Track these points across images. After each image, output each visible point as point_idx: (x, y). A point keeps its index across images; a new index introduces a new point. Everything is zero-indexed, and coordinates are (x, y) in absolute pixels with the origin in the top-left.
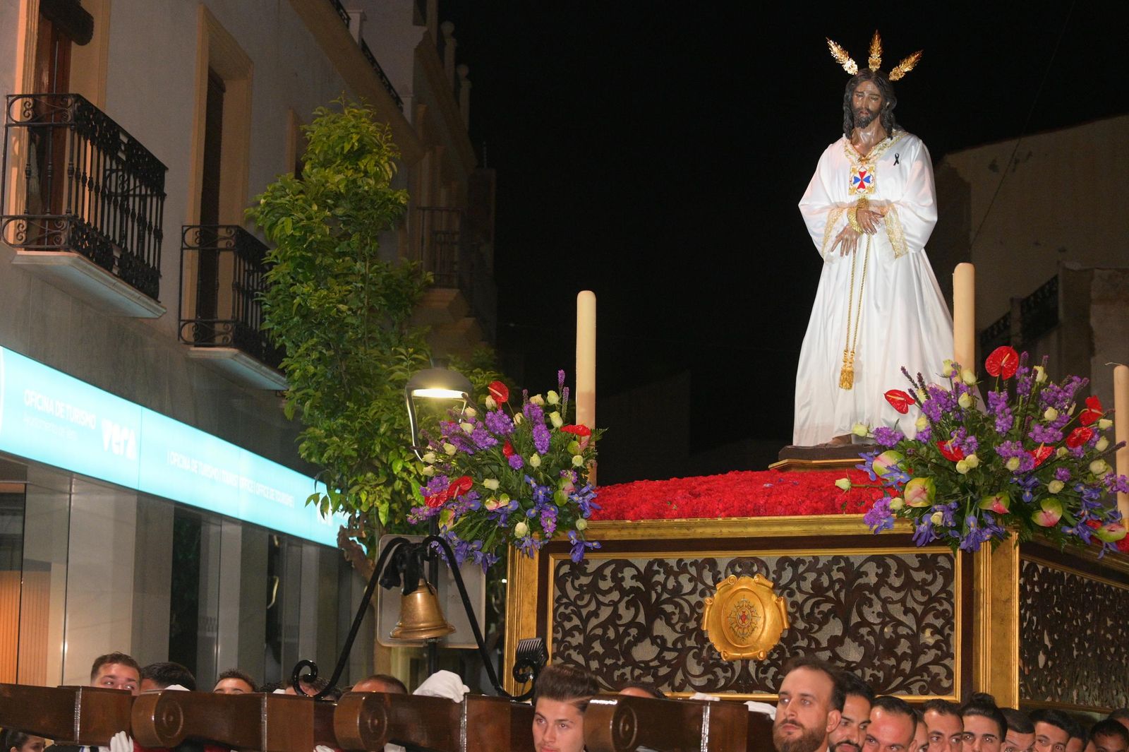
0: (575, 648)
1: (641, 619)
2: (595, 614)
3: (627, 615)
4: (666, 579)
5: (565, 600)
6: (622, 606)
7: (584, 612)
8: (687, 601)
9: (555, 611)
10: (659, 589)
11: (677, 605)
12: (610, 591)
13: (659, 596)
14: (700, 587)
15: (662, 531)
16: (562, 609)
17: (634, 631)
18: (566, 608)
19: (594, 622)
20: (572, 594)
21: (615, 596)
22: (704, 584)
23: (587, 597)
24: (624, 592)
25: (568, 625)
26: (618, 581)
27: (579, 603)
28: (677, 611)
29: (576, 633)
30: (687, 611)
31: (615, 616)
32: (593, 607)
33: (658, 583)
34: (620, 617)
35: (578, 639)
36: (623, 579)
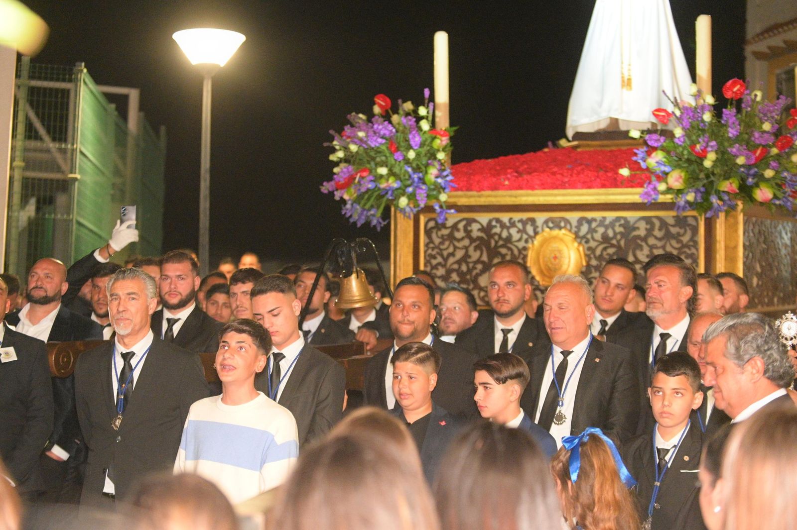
0: (439, 277)
1: (485, 258)
2: (452, 254)
3: (475, 255)
4: (501, 231)
5: (431, 245)
6: (471, 249)
7: (445, 253)
8: (517, 247)
9: (425, 252)
10: (496, 237)
11: (510, 249)
12: (462, 239)
13: (496, 242)
14: (525, 236)
15: (499, 199)
16: (430, 251)
17: (480, 267)
18: (433, 250)
19: (451, 260)
20: (437, 241)
21: (466, 242)
22: (527, 234)
23: (447, 243)
24: (472, 240)
25: (434, 262)
26: (468, 233)
27: (442, 247)
28: (509, 253)
29: (440, 267)
30: (516, 252)
31: (467, 256)
32: (451, 250)
33: (496, 234)
34: (470, 257)
35: (441, 271)
36: (471, 231)
